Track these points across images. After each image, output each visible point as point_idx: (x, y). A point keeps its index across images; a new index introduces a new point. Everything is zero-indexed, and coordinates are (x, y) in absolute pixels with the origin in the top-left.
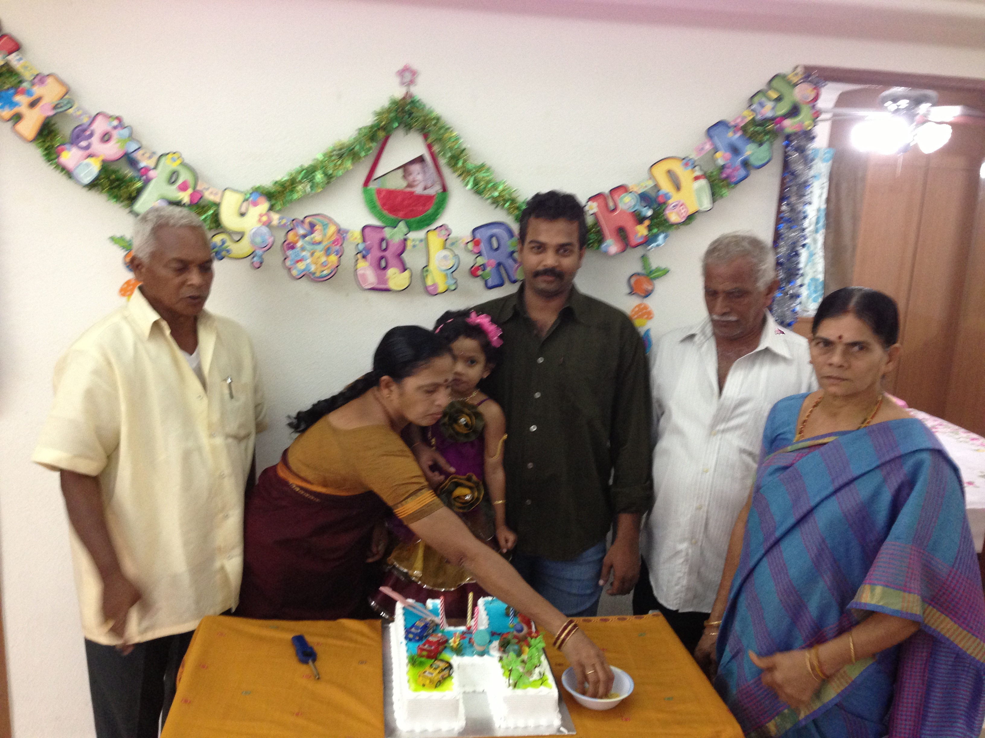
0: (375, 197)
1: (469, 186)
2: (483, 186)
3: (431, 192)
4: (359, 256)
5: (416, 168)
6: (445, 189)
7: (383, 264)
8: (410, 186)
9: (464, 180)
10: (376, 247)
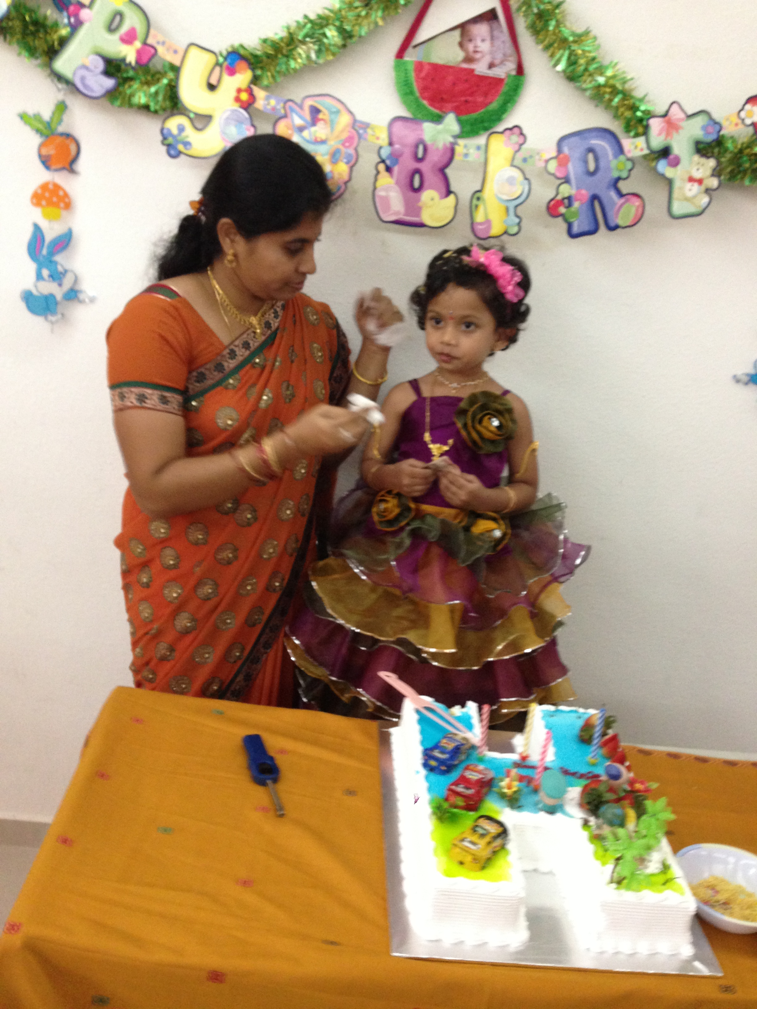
0: (412, 75)
1: (561, 67)
2: (582, 68)
3: (499, 72)
4: (382, 167)
5: (482, 30)
6: (520, 70)
7: (416, 183)
8: (469, 59)
9: (552, 56)
10: (407, 153)
